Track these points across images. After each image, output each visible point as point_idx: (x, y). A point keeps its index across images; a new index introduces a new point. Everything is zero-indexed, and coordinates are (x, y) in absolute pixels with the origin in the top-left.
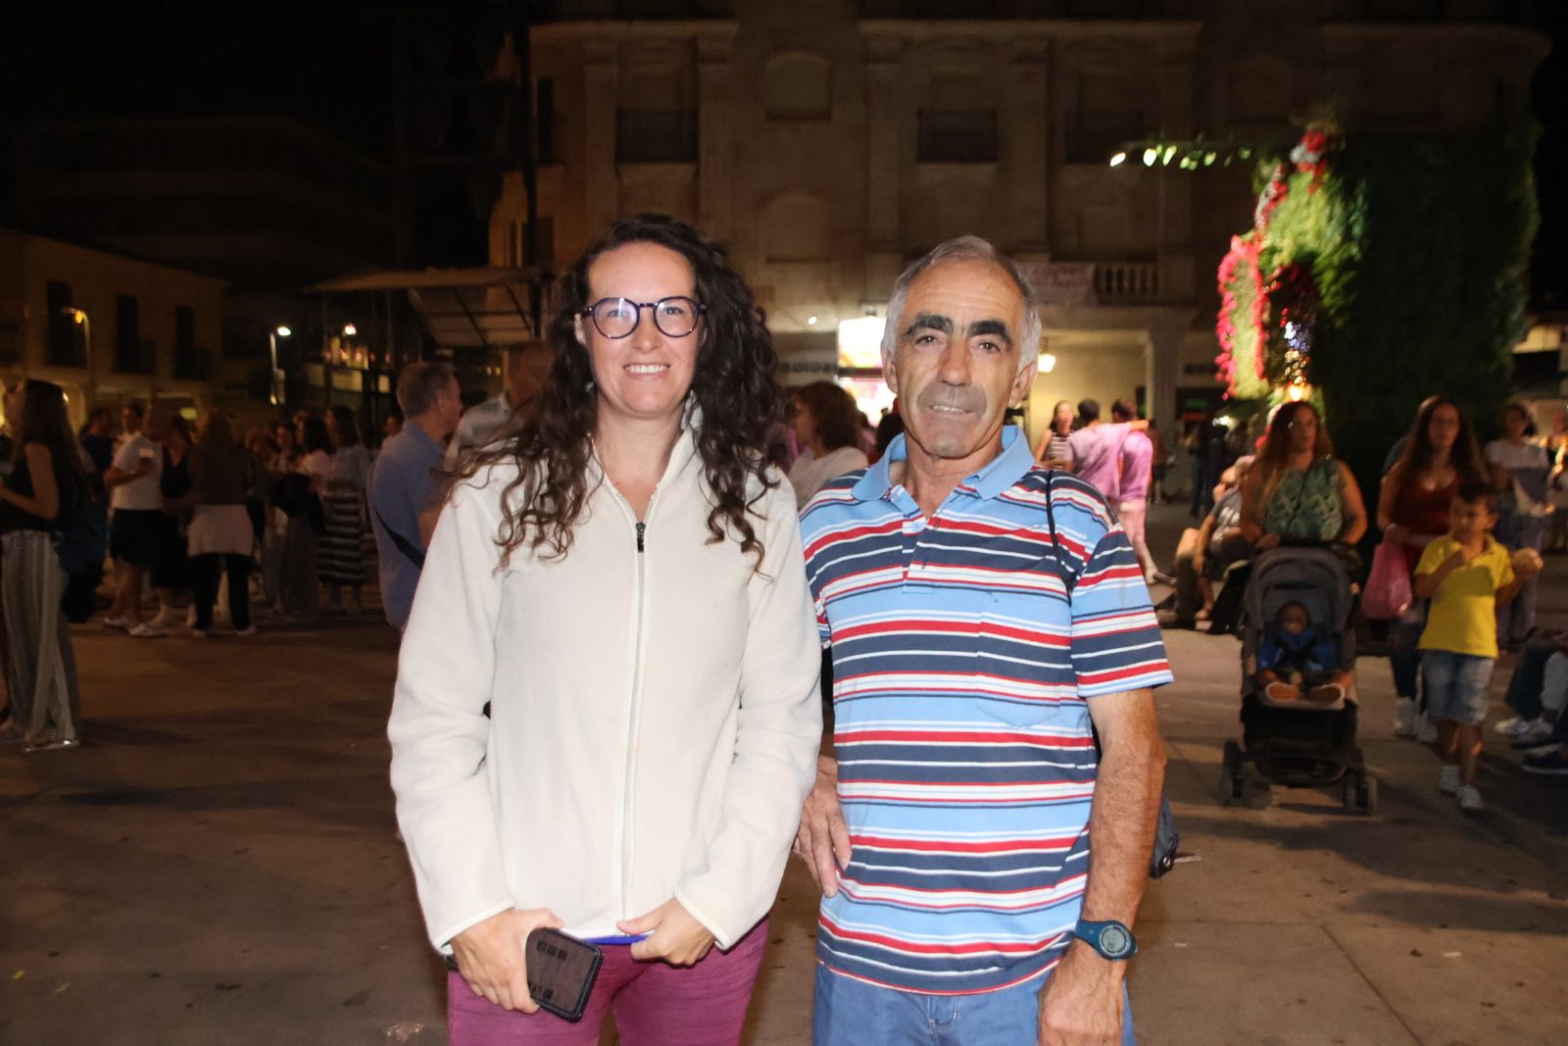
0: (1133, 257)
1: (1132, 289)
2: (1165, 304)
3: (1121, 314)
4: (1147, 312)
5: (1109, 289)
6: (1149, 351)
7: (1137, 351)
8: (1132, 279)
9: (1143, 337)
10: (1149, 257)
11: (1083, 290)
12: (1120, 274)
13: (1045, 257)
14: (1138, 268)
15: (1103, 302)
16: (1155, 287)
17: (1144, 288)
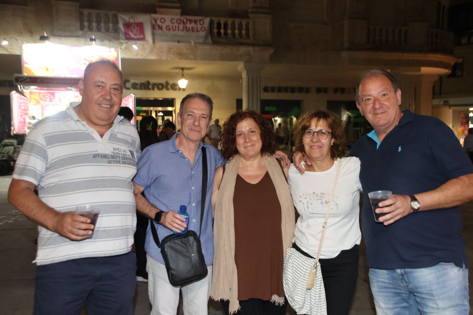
0: (234, 14)
1: (233, 34)
2: (254, 45)
3: (227, 50)
4: (243, 50)
5: (219, 33)
6: (244, 75)
7: (237, 78)
8: (233, 29)
9: (240, 66)
10: (244, 15)
11: (202, 34)
12: (226, 24)
13: (179, 11)
14: (237, 21)
15: (214, 43)
16: (247, 35)
17: (240, 34)
